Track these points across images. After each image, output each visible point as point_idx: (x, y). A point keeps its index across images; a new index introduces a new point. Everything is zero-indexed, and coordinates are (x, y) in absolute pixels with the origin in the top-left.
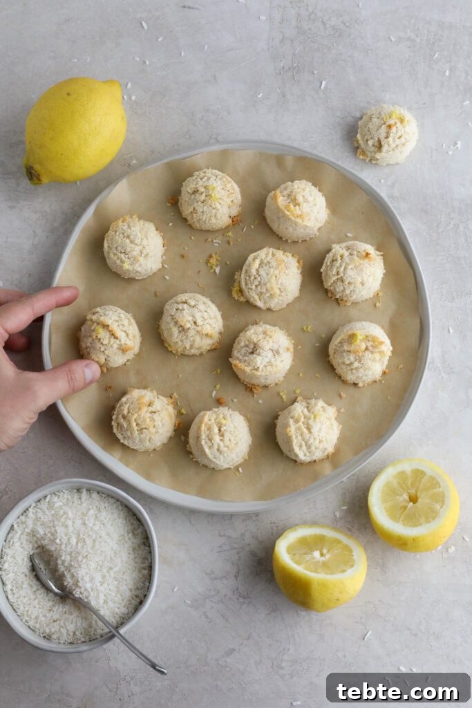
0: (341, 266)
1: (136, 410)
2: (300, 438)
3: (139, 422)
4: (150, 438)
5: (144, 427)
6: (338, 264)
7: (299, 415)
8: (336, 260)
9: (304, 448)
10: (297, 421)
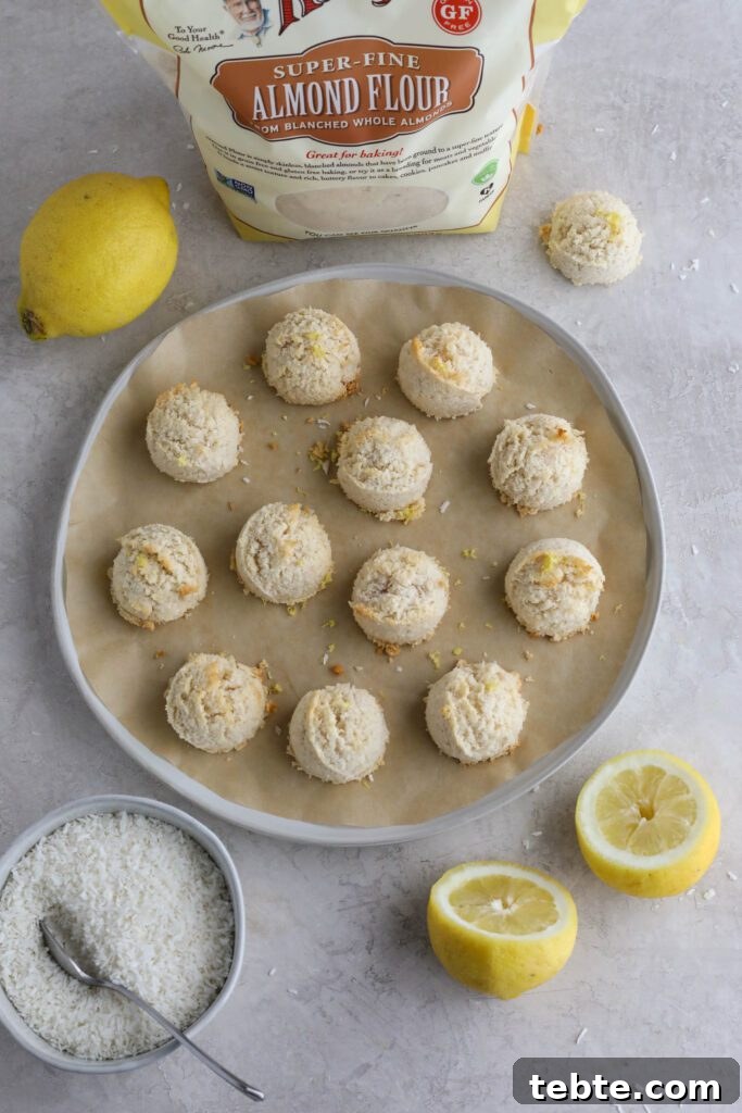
0: (520, 452)
1: (204, 686)
2: (464, 721)
3: (209, 704)
4: (227, 729)
5: (216, 711)
6: (515, 449)
7: (461, 686)
8: (512, 443)
9: (472, 737)
10: (459, 695)
